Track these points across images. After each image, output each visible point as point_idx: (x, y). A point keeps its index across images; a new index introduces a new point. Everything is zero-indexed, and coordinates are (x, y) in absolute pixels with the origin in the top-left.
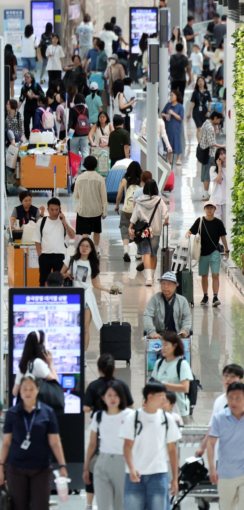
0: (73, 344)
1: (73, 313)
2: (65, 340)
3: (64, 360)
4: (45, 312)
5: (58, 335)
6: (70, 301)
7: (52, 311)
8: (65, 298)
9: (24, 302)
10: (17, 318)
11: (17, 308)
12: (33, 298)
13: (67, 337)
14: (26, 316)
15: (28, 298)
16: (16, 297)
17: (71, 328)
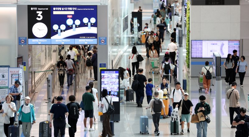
0: (117, 84)
1: (117, 76)
2: (115, 83)
3: (114, 88)
4: (109, 75)
5: (113, 81)
6: (116, 73)
7: (111, 75)
8: (115, 72)
9: (104, 73)
10: (102, 77)
11: (102, 74)
13: (115, 82)
14: (105, 76)
15: (105, 72)
17: (116, 80)
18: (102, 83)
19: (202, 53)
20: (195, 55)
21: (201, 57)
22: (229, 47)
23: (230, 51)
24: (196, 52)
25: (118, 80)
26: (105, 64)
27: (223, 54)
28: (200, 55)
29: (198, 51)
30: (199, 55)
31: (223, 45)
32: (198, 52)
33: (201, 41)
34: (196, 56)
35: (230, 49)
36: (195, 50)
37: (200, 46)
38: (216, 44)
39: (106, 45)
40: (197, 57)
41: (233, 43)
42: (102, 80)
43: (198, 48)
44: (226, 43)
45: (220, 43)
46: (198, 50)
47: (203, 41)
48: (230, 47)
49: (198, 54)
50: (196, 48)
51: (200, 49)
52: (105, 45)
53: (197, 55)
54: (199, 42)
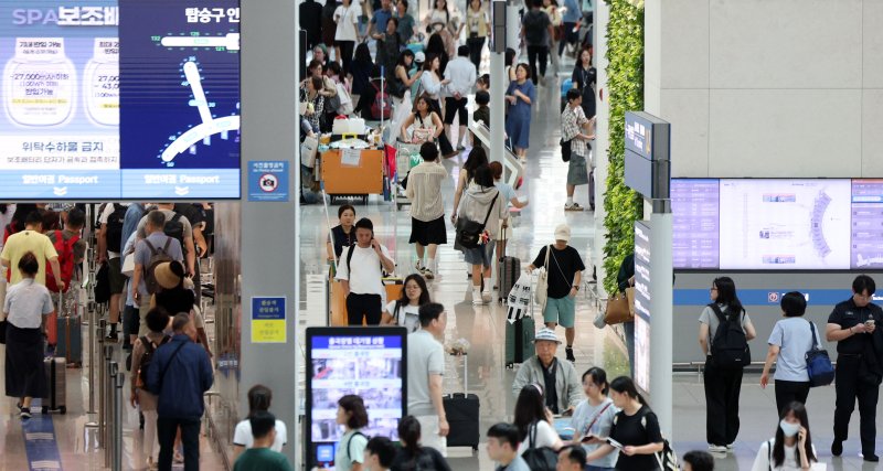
0: (392, 402)
1: (393, 361)
2: (381, 396)
3: (380, 424)
4: (355, 360)
5: (372, 390)
6: (388, 345)
7: (364, 357)
8: (381, 340)
9: (326, 346)
10: (316, 367)
11: (317, 353)
12: (339, 340)
13: (385, 393)
14: (328, 364)
15: (332, 341)
16: (315, 339)
17: (388, 381)
18: (316, 398)
19: (716, 244)
20: (679, 253)
21: (714, 266)
22: (854, 213)
23: (860, 235)
24: (688, 241)
25: (398, 383)
26: (281, 302)
27: (824, 249)
28: (709, 254)
29: (699, 235)
30: (704, 254)
31: (823, 202)
32: (699, 240)
33: (714, 184)
34: (688, 259)
35: (863, 224)
36: (683, 227)
37: (707, 209)
38: (791, 199)
39: (285, 199)
40: (694, 266)
41: (876, 192)
42: (316, 384)
43: (699, 219)
44: (840, 193)
45: (807, 193)
46: (699, 230)
47: (722, 182)
48: (860, 213)
49: (699, 249)
50: (688, 220)
51: (706, 224)
52: (280, 200)
53: (694, 253)
54: (701, 190)
